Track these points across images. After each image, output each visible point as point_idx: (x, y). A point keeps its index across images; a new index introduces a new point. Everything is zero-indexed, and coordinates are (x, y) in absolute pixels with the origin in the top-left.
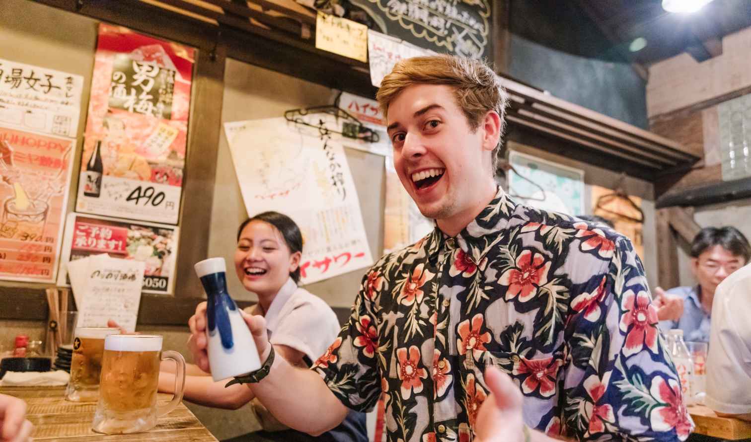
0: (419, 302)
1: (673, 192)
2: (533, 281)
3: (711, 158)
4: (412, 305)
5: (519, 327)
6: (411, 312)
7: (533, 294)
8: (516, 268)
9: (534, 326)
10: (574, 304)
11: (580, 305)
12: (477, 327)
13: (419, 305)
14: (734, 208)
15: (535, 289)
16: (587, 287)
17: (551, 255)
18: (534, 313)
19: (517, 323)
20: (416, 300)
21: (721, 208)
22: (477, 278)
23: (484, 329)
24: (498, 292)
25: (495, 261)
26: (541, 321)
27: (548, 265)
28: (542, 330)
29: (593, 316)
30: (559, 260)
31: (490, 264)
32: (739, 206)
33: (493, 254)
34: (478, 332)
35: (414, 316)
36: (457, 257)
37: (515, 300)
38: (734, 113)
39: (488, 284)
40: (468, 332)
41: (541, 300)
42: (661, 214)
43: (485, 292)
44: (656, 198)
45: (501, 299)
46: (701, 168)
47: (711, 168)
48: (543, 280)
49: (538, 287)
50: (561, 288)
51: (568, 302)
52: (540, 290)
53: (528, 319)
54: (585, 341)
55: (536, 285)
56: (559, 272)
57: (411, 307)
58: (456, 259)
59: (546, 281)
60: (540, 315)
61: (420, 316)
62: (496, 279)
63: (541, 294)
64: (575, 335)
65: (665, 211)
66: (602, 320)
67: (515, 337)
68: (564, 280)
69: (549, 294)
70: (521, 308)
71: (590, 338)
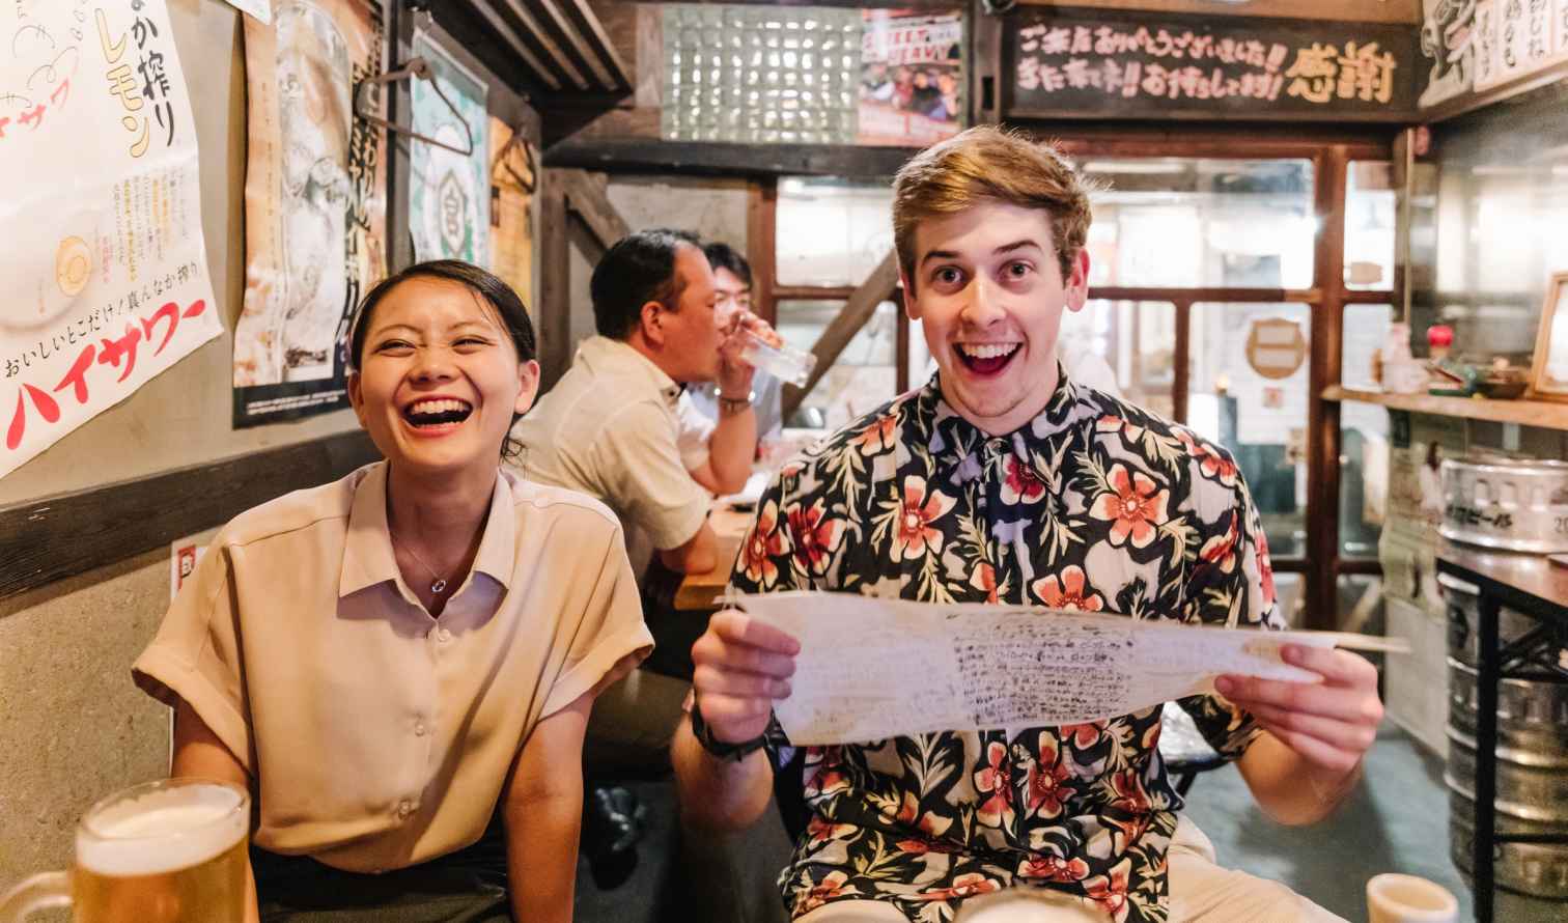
0: (937, 551)
1: (576, 140)
2: (1145, 516)
3: (645, 93)
4: (924, 556)
5: (1140, 584)
6: (925, 569)
7: (1151, 537)
8: (1111, 492)
9: (1160, 582)
10: (1204, 551)
11: (1212, 552)
12: (1074, 587)
13: (938, 557)
14: (665, 187)
15: (1153, 529)
16: (1220, 527)
17: (1166, 481)
18: (1157, 562)
19: (1137, 579)
20: (928, 547)
21: (646, 184)
22: (1050, 504)
23: (1089, 590)
24: (1095, 531)
25: (1076, 479)
26: (1166, 575)
27: (1165, 494)
28: (1169, 586)
29: (1228, 567)
30: (1180, 490)
31: (1068, 485)
32: (672, 185)
33: (1069, 468)
34: (1080, 594)
35: (935, 577)
36: (1010, 470)
37: (1128, 544)
38: (686, 28)
39: (1074, 517)
40: (1059, 595)
41: (1164, 546)
42: (553, 178)
43: (1072, 530)
44: (544, 146)
45: (1103, 543)
46: (628, 108)
47: (645, 112)
48: (1162, 517)
49: (1157, 527)
50: (1190, 529)
51: (1196, 549)
52: (1161, 529)
53: (1151, 572)
54: (1217, 598)
55: (1151, 523)
56: (1184, 507)
57: (922, 560)
58: (1009, 473)
59: (1166, 518)
60: (1165, 565)
61: (948, 576)
62: (1085, 509)
63: (1163, 536)
64: (1207, 591)
65: (559, 172)
66: (1238, 570)
67: (1136, 598)
68: (1192, 518)
69: (1173, 539)
70: (1140, 556)
71: (1224, 594)
